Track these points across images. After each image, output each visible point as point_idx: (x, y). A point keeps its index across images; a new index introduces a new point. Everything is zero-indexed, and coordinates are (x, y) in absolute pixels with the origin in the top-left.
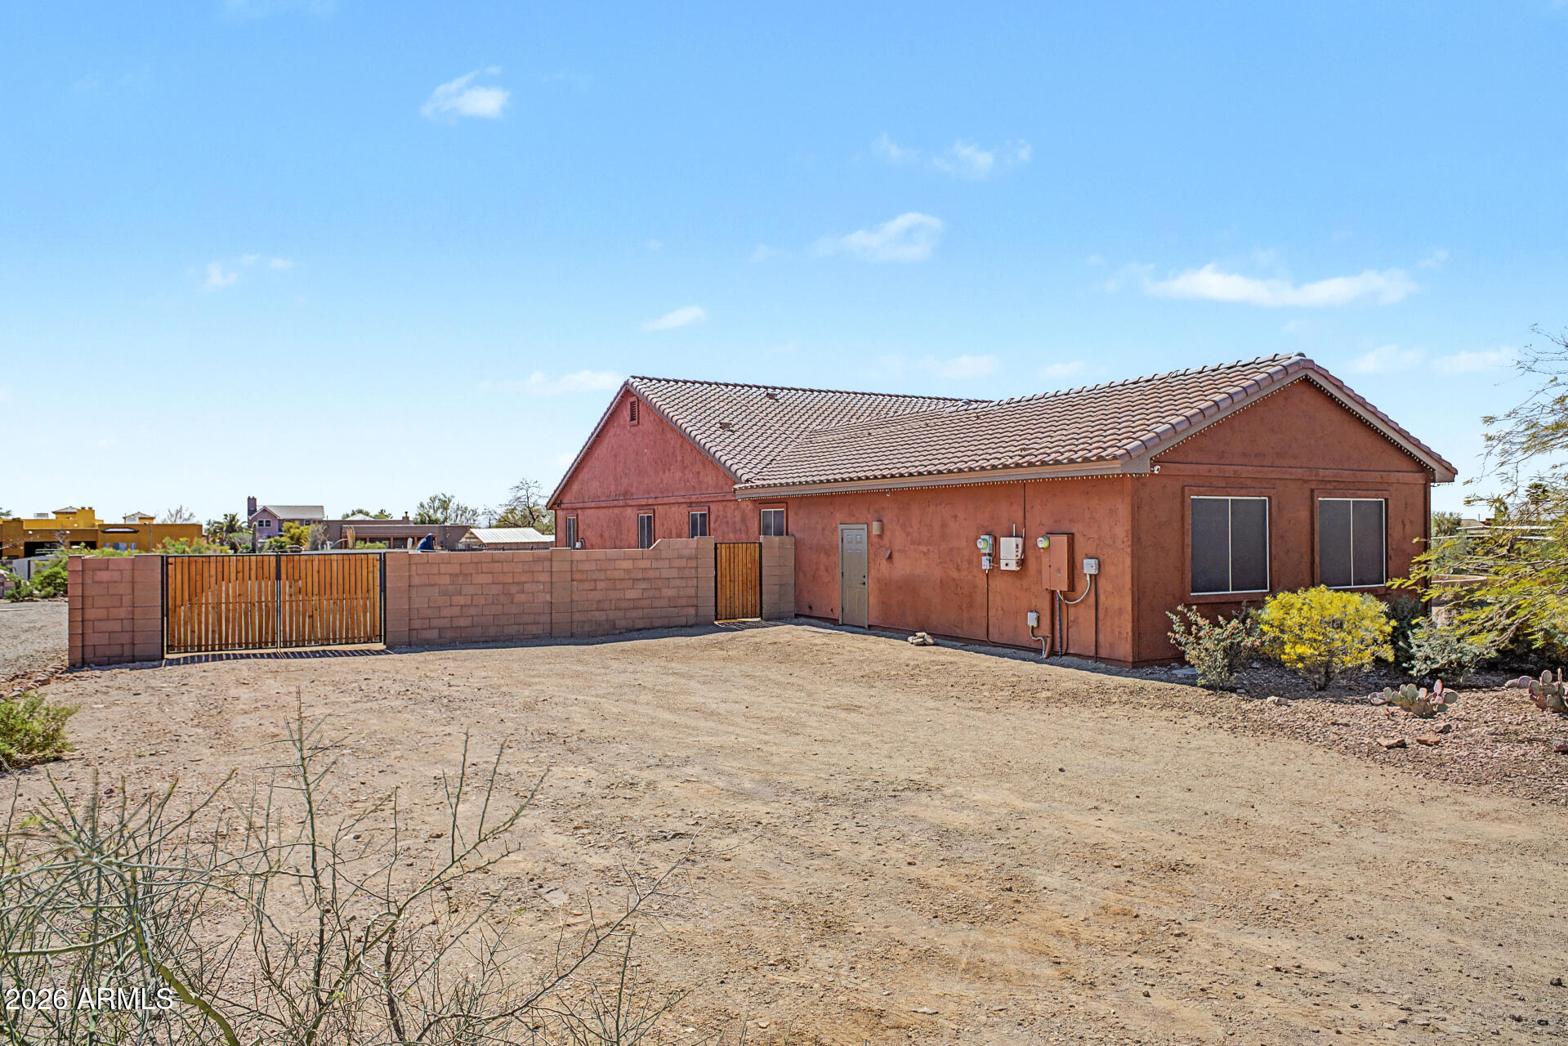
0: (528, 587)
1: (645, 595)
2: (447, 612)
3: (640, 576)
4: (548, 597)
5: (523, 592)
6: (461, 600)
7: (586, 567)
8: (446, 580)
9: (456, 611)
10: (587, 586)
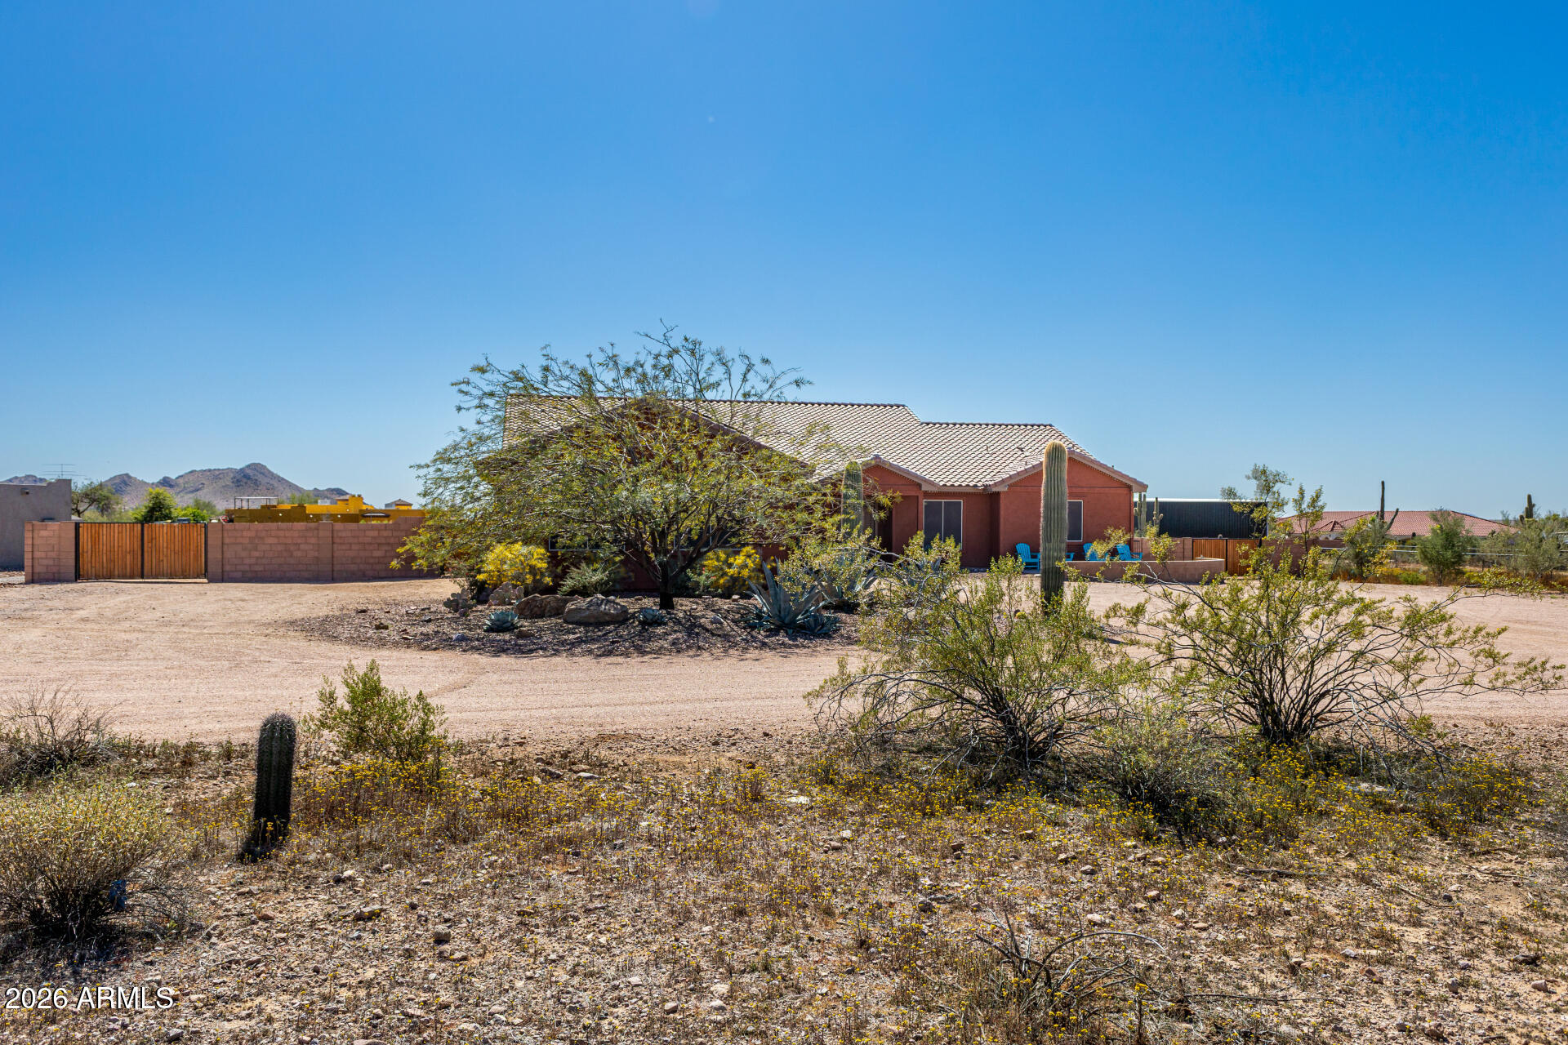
0: (302, 546)
1: (388, 554)
2: (247, 561)
3: (383, 541)
4: (316, 554)
5: (299, 550)
6: (257, 554)
7: (344, 534)
8: (247, 541)
9: (253, 561)
10: (344, 547)
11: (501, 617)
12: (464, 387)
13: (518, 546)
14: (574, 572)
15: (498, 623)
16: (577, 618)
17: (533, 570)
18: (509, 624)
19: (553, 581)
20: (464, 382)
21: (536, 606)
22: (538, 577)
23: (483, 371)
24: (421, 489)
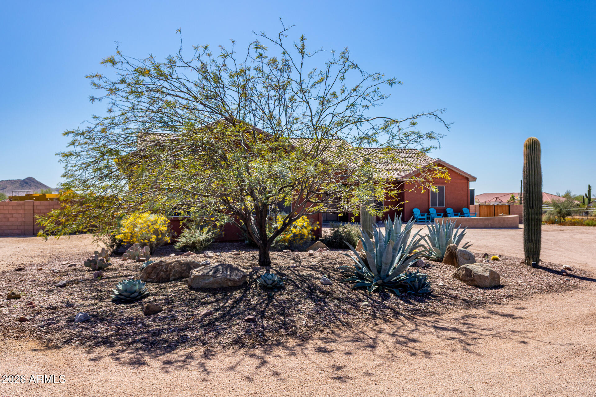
11: (128, 288)
12: (96, 80)
13: (146, 215)
14: (186, 232)
15: (125, 294)
16: (202, 284)
17: (156, 232)
18: (136, 294)
19: (171, 239)
20: (96, 76)
21: (161, 271)
22: (160, 236)
23: (113, 62)
24: (63, 172)
